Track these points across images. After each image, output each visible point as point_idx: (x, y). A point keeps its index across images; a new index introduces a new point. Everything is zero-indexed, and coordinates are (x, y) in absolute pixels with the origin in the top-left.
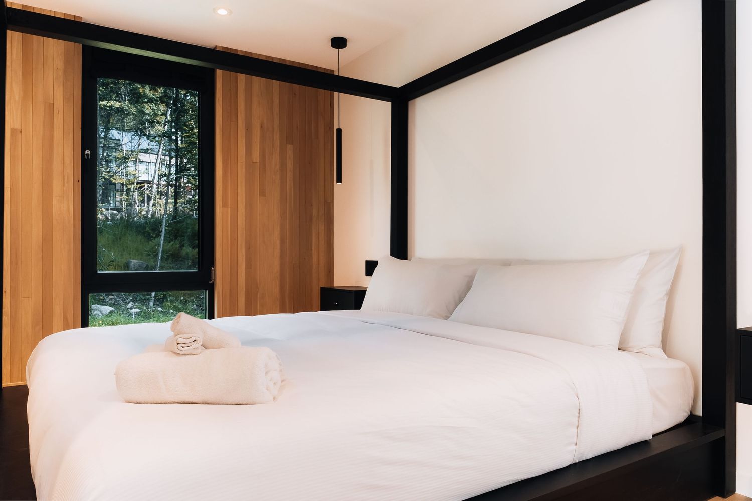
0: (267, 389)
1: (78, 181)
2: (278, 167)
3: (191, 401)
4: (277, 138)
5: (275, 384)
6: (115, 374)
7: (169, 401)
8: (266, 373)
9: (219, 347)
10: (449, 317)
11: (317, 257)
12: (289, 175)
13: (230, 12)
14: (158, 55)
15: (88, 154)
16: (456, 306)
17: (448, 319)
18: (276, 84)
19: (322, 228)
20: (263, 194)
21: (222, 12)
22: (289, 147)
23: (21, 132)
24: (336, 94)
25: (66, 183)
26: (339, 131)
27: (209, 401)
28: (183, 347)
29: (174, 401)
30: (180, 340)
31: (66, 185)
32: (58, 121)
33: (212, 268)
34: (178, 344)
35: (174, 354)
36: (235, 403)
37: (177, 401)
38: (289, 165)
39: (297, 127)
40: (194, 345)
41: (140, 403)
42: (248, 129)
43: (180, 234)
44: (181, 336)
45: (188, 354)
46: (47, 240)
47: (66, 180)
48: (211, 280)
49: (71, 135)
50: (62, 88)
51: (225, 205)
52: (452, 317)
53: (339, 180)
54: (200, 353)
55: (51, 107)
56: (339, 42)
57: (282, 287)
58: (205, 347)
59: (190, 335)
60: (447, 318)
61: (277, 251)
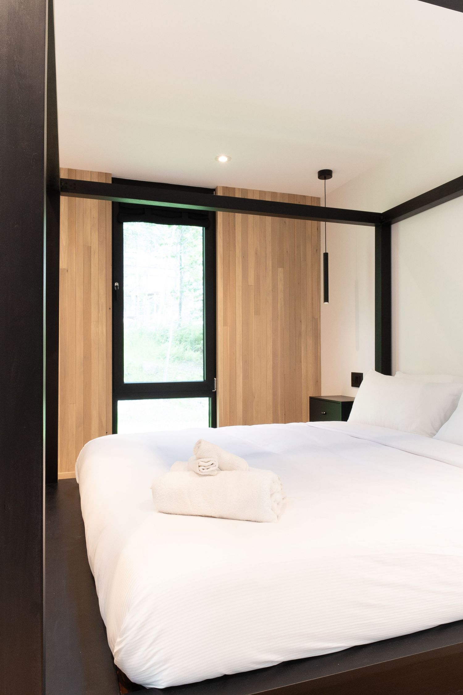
0: (272, 510)
1: (110, 309)
2: (271, 289)
3: (210, 515)
4: (270, 263)
5: (278, 504)
6: (151, 489)
7: (193, 514)
8: (271, 495)
9: (231, 469)
10: (435, 435)
11: (306, 368)
12: (280, 295)
13: (230, 159)
14: (173, 205)
15: (117, 286)
16: (442, 425)
17: (434, 437)
18: (268, 219)
19: (310, 342)
20: (257, 313)
21: (223, 159)
22: (280, 270)
23: (68, 271)
24: (323, 223)
25: (100, 310)
26: (326, 255)
27: (225, 516)
28: (203, 469)
29: (197, 514)
30: (201, 464)
31: (101, 312)
32: (95, 260)
33: (215, 379)
34: (199, 466)
35: (196, 475)
36: (246, 520)
37: (199, 515)
38: (280, 286)
39: (287, 251)
40: (212, 468)
41: (170, 514)
42: (245, 256)
43: (184, 339)
44: (201, 460)
45: (207, 475)
46: (87, 357)
47: (100, 309)
48: (214, 390)
49: (104, 272)
50: (97, 233)
51: (225, 324)
52: (438, 435)
53: (326, 299)
54: (217, 474)
55: (89, 249)
56: (325, 174)
57: (275, 395)
58: (220, 469)
59: (208, 460)
60: (432, 435)
61: (270, 363)
